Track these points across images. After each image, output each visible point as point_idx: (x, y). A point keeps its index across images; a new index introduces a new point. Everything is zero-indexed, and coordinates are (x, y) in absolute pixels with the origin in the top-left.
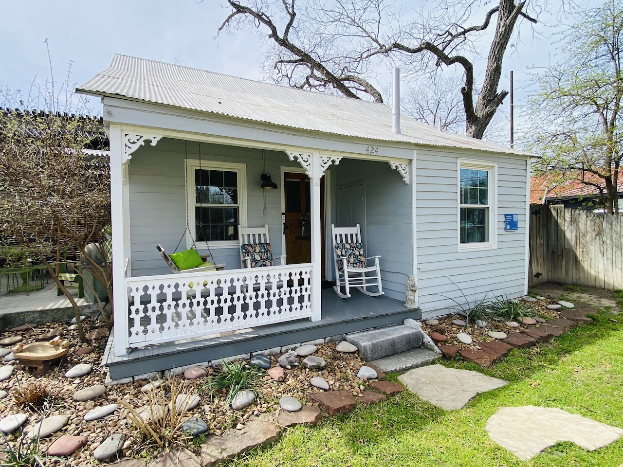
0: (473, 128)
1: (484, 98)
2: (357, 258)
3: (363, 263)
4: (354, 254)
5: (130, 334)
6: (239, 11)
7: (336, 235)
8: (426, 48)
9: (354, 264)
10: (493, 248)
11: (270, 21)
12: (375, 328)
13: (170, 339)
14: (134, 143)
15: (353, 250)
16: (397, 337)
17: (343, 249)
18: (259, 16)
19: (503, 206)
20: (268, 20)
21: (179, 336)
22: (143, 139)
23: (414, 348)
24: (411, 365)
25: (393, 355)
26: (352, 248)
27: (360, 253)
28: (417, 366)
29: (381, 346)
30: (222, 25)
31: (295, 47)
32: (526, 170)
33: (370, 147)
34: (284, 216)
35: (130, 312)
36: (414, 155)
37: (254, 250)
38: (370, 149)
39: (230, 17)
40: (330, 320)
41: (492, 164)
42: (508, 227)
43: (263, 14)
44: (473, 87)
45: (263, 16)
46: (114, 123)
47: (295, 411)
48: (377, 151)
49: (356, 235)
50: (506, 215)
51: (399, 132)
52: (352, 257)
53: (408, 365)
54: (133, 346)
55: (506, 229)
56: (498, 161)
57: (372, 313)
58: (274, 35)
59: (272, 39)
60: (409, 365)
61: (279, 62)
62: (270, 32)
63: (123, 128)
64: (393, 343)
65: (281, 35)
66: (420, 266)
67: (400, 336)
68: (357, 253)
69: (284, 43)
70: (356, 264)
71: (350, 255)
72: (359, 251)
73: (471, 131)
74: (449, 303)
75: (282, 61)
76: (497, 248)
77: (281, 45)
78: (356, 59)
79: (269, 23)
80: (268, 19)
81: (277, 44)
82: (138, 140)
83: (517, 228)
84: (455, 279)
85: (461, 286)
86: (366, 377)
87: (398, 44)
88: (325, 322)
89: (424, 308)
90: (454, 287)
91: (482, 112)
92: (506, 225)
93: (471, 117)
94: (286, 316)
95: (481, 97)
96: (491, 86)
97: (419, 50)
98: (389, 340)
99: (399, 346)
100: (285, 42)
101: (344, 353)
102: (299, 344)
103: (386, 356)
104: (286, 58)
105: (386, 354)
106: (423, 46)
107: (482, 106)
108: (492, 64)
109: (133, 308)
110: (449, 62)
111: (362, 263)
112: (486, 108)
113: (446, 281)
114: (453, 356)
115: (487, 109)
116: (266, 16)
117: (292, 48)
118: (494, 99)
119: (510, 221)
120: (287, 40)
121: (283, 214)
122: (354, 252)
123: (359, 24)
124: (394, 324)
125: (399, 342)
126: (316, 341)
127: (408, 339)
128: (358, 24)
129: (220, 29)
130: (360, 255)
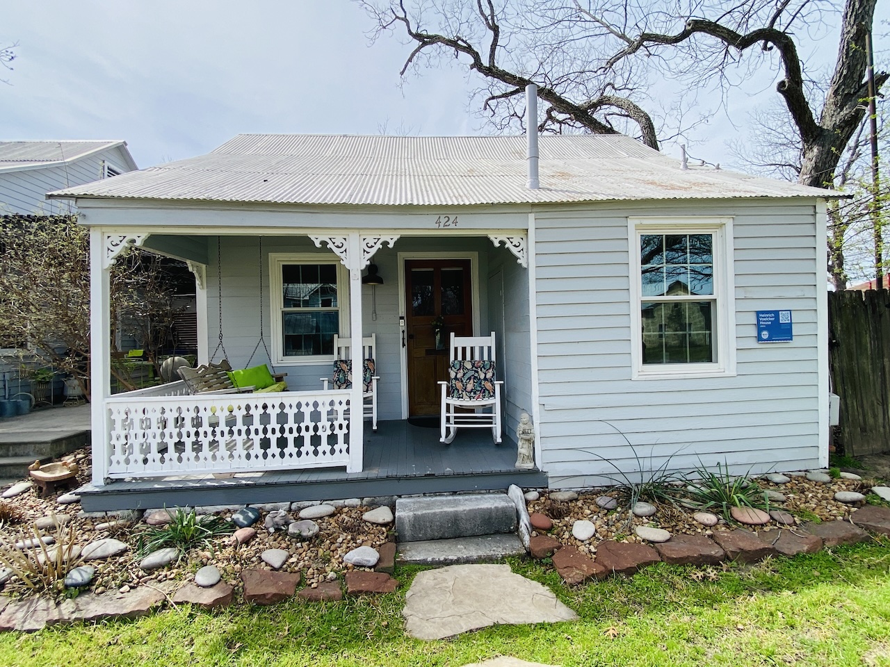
0: (815, 150)
1: (836, 93)
2: (481, 383)
3: (487, 392)
4: (475, 378)
5: (111, 463)
6: (425, 44)
7: (456, 349)
8: (693, 30)
9: (470, 392)
10: (727, 373)
11: (470, 46)
12: (454, 493)
13: (152, 473)
14: (117, 245)
15: (478, 372)
16: (464, 511)
17: (460, 369)
18: (453, 43)
19: (749, 296)
20: (465, 45)
21: (164, 471)
22: (126, 239)
23: (497, 532)
24: (455, 558)
25: (455, 538)
26: (474, 369)
27: (485, 376)
28: (468, 561)
29: (431, 522)
30: (404, 67)
31: (508, 74)
32: (814, 224)
33: (442, 217)
34: (402, 322)
35: (110, 438)
36: (531, 221)
37: (349, 368)
38: (443, 220)
39: (413, 55)
40: (374, 473)
41: (717, 221)
42: (765, 334)
43: (459, 39)
44: (803, 76)
45: (460, 42)
46: (94, 226)
47: (204, 587)
48: (455, 222)
49: (489, 348)
50: (758, 313)
51: (536, 185)
52: (472, 381)
53: (450, 557)
54: (113, 477)
55: (759, 338)
56: (733, 213)
57: (448, 469)
58: (477, 64)
59: (475, 69)
60: (453, 557)
61: (490, 99)
62: (472, 61)
63: (104, 229)
64: (455, 519)
65: (485, 62)
66: (544, 401)
67: (470, 510)
68: (482, 376)
69: (491, 71)
70: (475, 393)
71: (470, 379)
72: (485, 374)
73: (810, 157)
74: (605, 467)
75: (493, 98)
76: (734, 374)
77: (487, 75)
78: (596, 72)
79: (469, 49)
80: (465, 42)
81: (481, 75)
82: (121, 241)
83: (792, 336)
84: (622, 427)
85: (634, 439)
86: (352, 562)
87: (647, 34)
88: (365, 475)
89: (552, 470)
90: (620, 440)
91: (834, 119)
92: (760, 330)
93: (809, 130)
94: (308, 461)
95: (830, 91)
96: (849, 68)
97: (685, 35)
98: (447, 514)
99: (465, 526)
100: (492, 69)
101: (373, 524)
102: (319, 502)
103: (441, 538)
104: (497, 93)
105: (440, 535)
106: (689, 28)
107: (833, 107)
108: (849, 28)
109: (114, 434)
110: (745, 43)
111: (484, 392)
112: (842, 110)
113: (606, 428)
114: (538, 556)
115: (845, 111)
116: (463, 41)
117: (504, 76)
118: (858, 91)
119: (770, 323)
120: (494, 66)
121: (402, 318)
122: (476, 375)
123: (596, 16)
124: (491, 491)
125: (467, 520)
126: (347, 501)
127: (487, 517)
128: (594, 18)
129: (402, 73)
130: (485, 379)
